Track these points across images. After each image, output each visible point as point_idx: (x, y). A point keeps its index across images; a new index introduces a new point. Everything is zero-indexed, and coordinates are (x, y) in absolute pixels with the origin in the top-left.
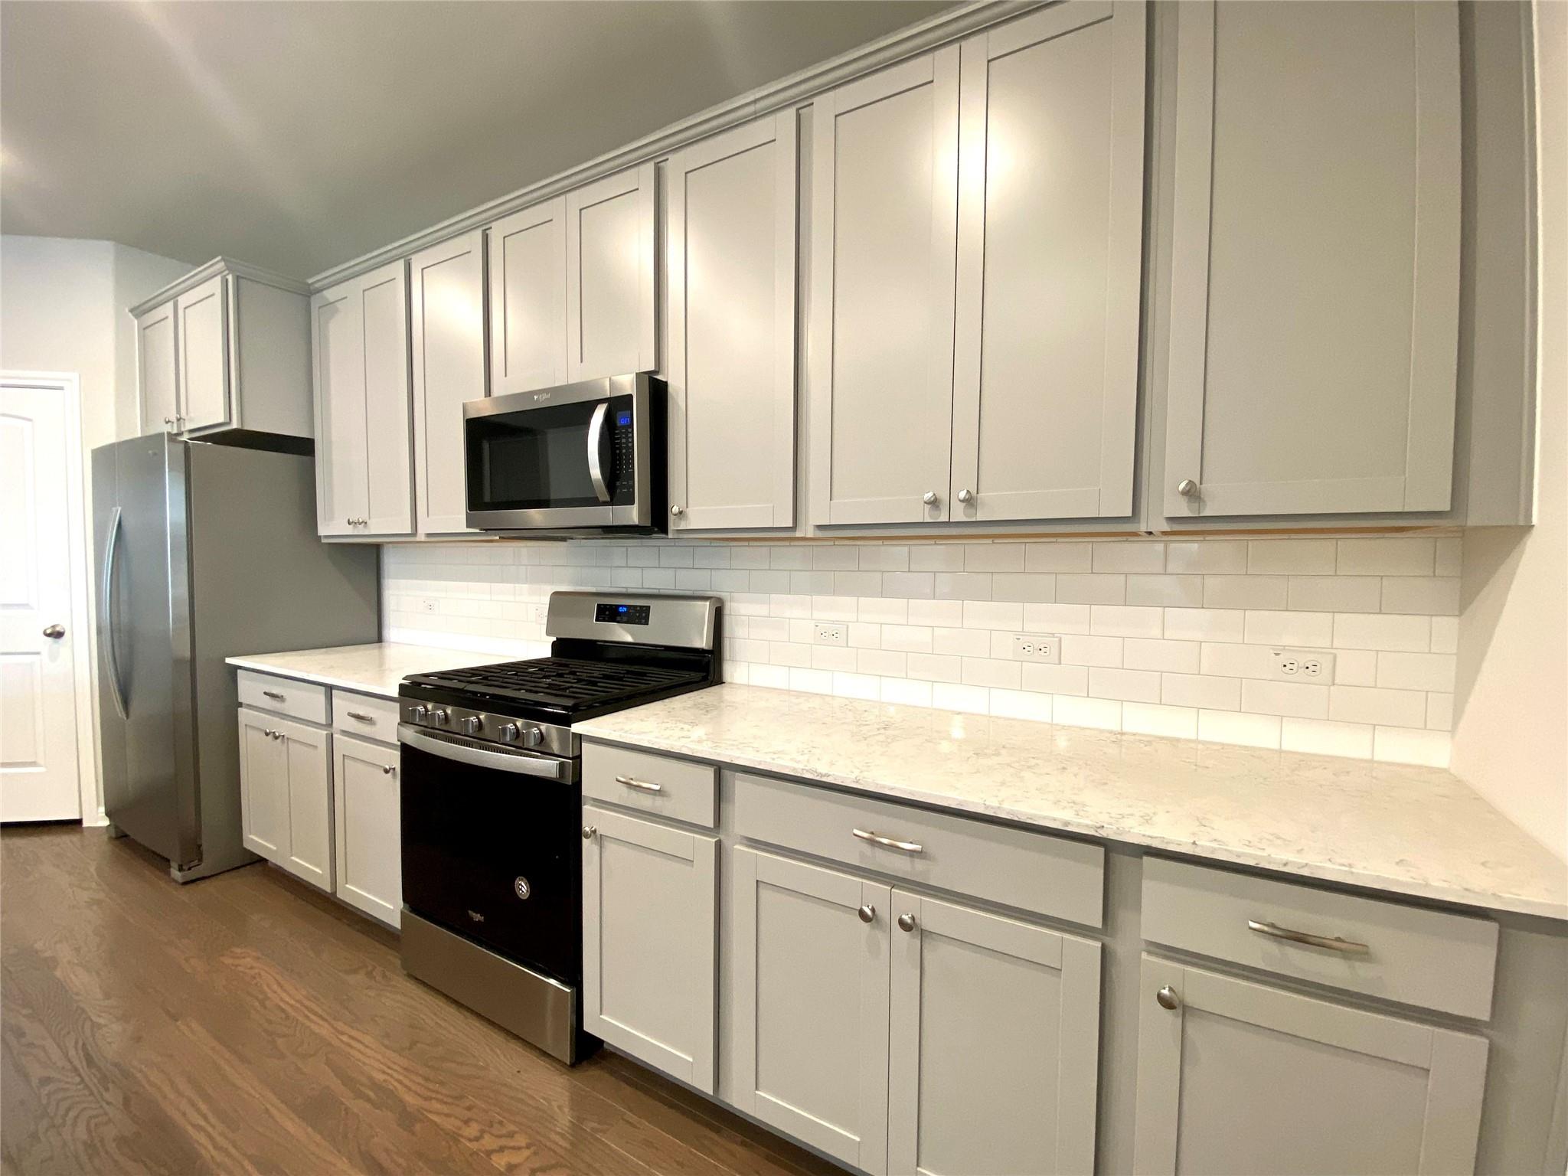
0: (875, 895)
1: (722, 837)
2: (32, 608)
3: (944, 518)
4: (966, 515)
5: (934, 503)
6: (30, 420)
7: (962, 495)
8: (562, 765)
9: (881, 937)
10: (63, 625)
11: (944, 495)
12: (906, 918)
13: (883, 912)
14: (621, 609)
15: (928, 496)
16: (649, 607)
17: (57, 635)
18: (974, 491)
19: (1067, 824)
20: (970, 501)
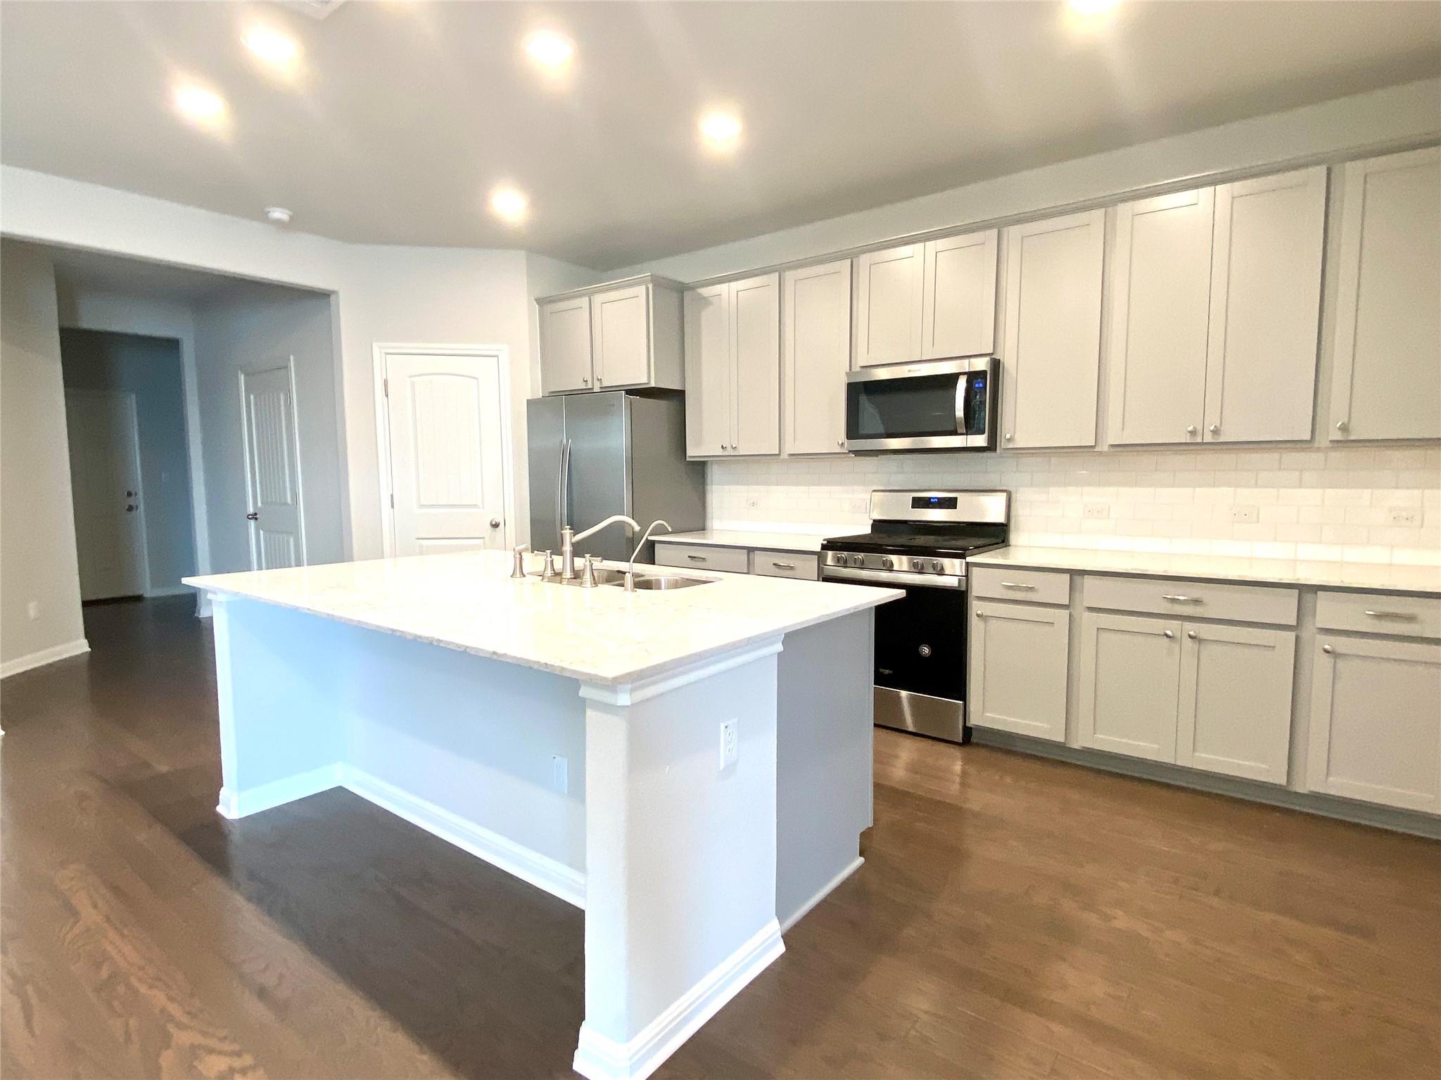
0: (1171, 627)
1: (1071, 611)
2: (479, 508)
3: (1199, 440)
4: (1213, 438)
5: (1193, 433)
6: (477, 379)
7: (1212, 428)
8: (959, 579)
9: (1176, 647)
10: (499, 519)
11: (1199, 428)
12: (1192, 633)
13: (1178, 634)
14: (932, 500)
15: (1190, 428)
16: (957, 498)
17: (496, 526)
18: (1218, 425)
19: (1281, 579)
20: (1216, 432)
